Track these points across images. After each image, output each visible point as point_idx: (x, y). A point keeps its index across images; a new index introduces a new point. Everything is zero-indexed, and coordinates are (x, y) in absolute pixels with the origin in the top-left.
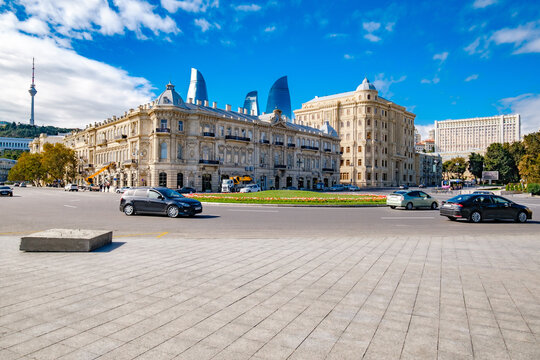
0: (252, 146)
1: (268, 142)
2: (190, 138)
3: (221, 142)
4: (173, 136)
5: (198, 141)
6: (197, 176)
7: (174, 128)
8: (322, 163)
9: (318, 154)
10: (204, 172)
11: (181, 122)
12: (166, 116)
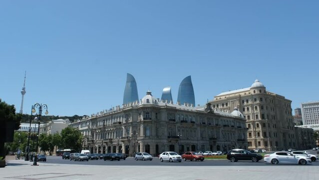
0: (195, 126)
1: (205, 123)
2: (161, 123)
3: (178, 125)
4: (153, 122)
5: (167, 125)
6: (166, 146)
7: (153, 117)
8: (237, 135)
9: (234, 130)
10: (171, 144)
11: (156, 114)
12: (149, 111)
